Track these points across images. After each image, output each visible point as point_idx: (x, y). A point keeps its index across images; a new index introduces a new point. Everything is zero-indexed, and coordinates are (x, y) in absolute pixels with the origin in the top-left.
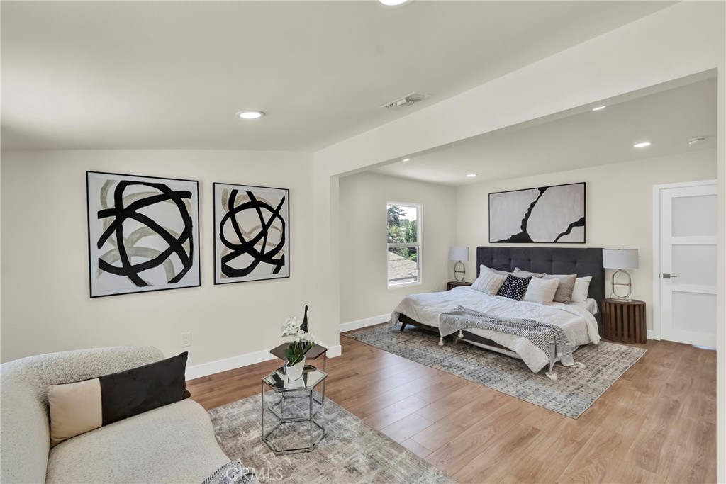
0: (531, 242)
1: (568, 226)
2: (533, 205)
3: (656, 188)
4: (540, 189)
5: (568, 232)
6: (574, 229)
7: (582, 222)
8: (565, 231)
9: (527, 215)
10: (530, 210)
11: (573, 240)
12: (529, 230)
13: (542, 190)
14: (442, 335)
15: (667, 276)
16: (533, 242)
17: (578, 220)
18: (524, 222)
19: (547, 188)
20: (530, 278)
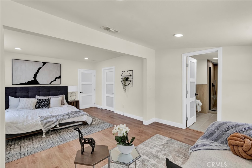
0: (39, 84)
1: (55, 78)
2: (40, 69)
3: (79, 69)
4: (43, 63)
5: (55, 80)
6: (57, 79)
7: (60, 77)
8: (54, 80)
9: (37, 73)
10: (38, 70)
11: (57, 83)
12: (38, 79)
13: (44, 63)
14: (44, 132)
15: (81, 92)
16: (40, 84)
17: (58, 76)
18: (35, 76)
19: (46, 63)
20: (50, 98)
